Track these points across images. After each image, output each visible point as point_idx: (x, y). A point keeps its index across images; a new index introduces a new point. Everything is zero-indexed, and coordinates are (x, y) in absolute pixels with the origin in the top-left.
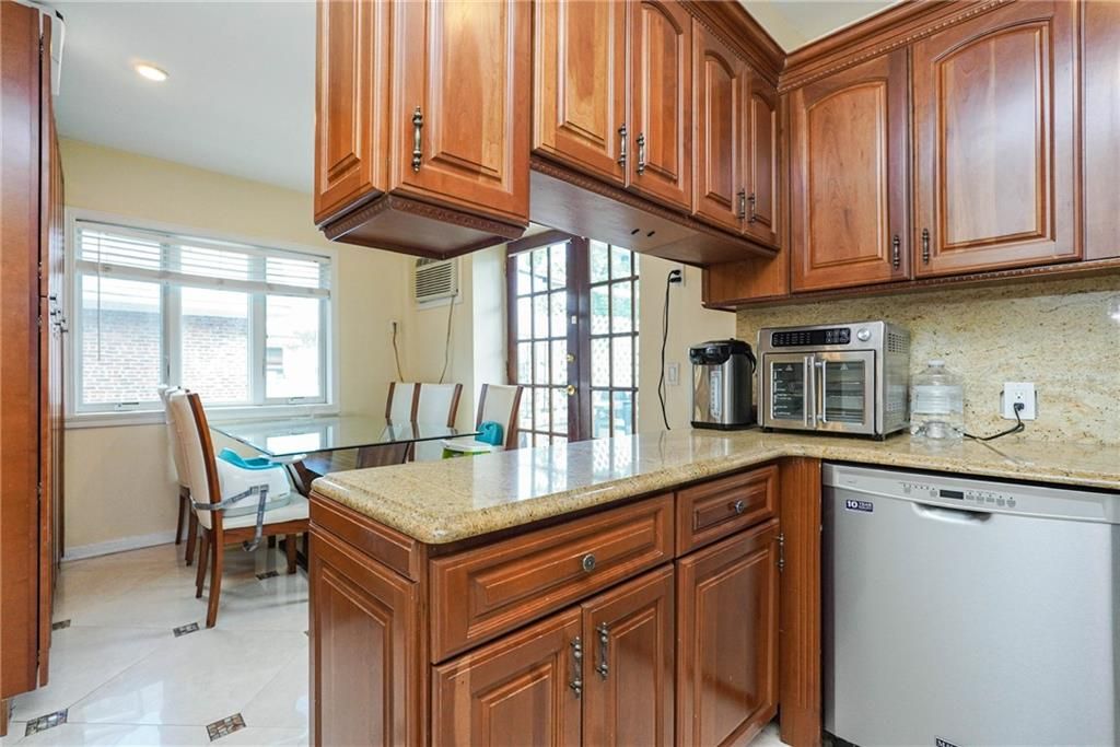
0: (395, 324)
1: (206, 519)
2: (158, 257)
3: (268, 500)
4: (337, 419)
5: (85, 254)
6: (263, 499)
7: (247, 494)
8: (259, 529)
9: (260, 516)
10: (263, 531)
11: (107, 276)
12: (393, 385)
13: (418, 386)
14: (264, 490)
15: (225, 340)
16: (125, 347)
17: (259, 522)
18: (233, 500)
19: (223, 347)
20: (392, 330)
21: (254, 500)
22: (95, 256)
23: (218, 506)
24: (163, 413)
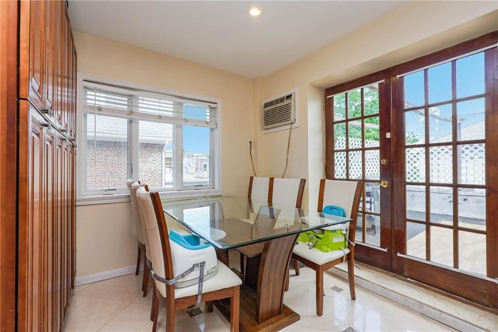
0: (251, 142)
1: (162, 288)
2: (126, 103)
3: (205, 273)
4: (221, 198)
5: (88, 101)
6: (202, 272)
7: (192, 270)
8: (200, 297)
9: (200, 287)
10: (202, 298)
11: (99, 114)
12: (252, 178)
13: (272, 180)
14: (202, 265)
15: (152, 154)
16: (111, 158)
17: (200, 292)
18: (183, 276)
19: (152, 157)
20: (249, 146)
21: (196, 274)
22: (93, 102)
23: (171, 282)
24: (129, 195)
